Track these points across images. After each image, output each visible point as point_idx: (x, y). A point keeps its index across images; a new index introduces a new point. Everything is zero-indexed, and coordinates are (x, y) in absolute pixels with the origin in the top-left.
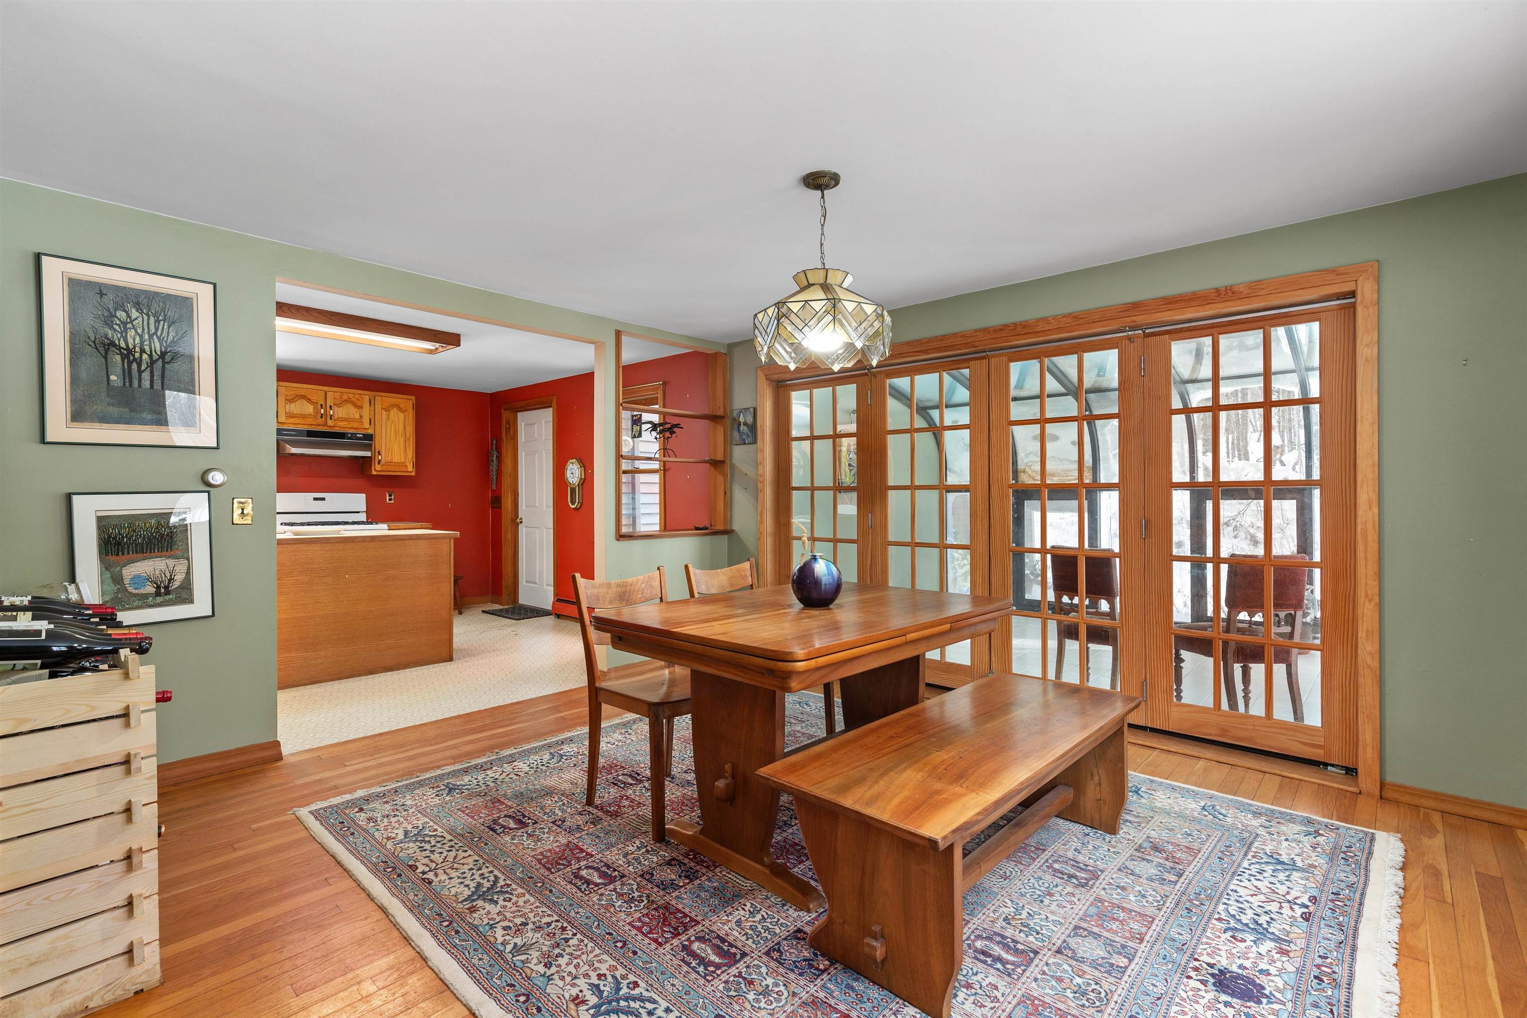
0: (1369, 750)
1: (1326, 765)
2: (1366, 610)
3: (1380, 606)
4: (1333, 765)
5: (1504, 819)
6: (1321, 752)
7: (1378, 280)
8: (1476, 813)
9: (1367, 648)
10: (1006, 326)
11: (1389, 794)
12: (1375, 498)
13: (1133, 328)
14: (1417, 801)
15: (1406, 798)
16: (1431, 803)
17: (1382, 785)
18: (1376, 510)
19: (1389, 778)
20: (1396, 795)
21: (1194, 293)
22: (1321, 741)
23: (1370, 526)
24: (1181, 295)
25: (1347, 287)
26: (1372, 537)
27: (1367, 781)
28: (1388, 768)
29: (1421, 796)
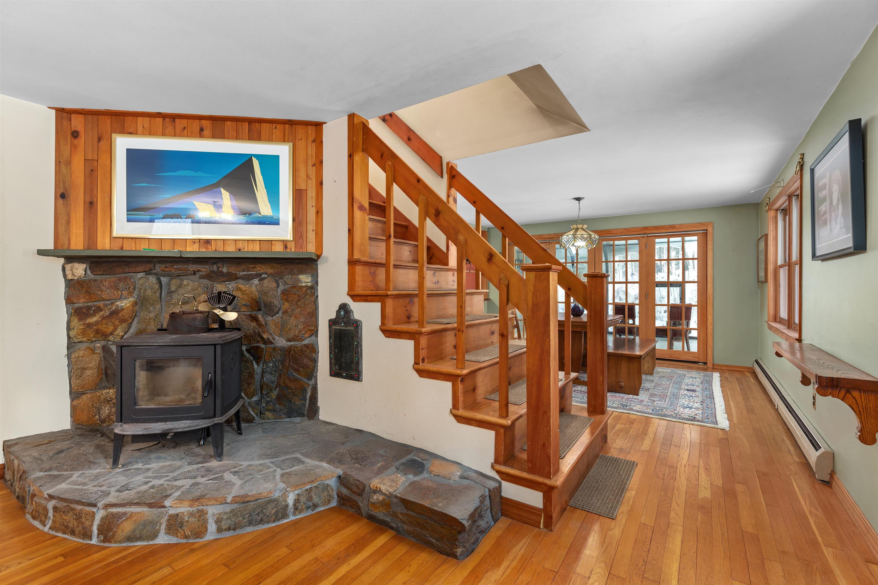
0: (710, 356)
1: (698, 362)
2: (710, 317)
3: (713, 316)
4: (700, 362)
5: (741, 370)
6: (697, 359)
7: (713, 227)
8: (736, 369)
9: (710, 328)
10: (603, 230)
11: (715, 367)
12: (712, 287)
13: (644, 234)
14: (722, 368)
15: (719, 368)
16: (725, 368)
17: (713, 365)
18: (712, 290)
19: (715, 363)
20: (717, 367)
21: (664, 226)
22: (697, 356)
23: (711, 294)
24: (660, 226)
25: (706, 228)
26: (711, 297)
27: (710, 365)
28: (715, 360)
29: (723, 366)
